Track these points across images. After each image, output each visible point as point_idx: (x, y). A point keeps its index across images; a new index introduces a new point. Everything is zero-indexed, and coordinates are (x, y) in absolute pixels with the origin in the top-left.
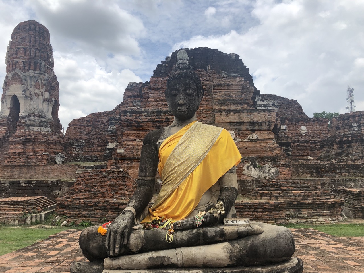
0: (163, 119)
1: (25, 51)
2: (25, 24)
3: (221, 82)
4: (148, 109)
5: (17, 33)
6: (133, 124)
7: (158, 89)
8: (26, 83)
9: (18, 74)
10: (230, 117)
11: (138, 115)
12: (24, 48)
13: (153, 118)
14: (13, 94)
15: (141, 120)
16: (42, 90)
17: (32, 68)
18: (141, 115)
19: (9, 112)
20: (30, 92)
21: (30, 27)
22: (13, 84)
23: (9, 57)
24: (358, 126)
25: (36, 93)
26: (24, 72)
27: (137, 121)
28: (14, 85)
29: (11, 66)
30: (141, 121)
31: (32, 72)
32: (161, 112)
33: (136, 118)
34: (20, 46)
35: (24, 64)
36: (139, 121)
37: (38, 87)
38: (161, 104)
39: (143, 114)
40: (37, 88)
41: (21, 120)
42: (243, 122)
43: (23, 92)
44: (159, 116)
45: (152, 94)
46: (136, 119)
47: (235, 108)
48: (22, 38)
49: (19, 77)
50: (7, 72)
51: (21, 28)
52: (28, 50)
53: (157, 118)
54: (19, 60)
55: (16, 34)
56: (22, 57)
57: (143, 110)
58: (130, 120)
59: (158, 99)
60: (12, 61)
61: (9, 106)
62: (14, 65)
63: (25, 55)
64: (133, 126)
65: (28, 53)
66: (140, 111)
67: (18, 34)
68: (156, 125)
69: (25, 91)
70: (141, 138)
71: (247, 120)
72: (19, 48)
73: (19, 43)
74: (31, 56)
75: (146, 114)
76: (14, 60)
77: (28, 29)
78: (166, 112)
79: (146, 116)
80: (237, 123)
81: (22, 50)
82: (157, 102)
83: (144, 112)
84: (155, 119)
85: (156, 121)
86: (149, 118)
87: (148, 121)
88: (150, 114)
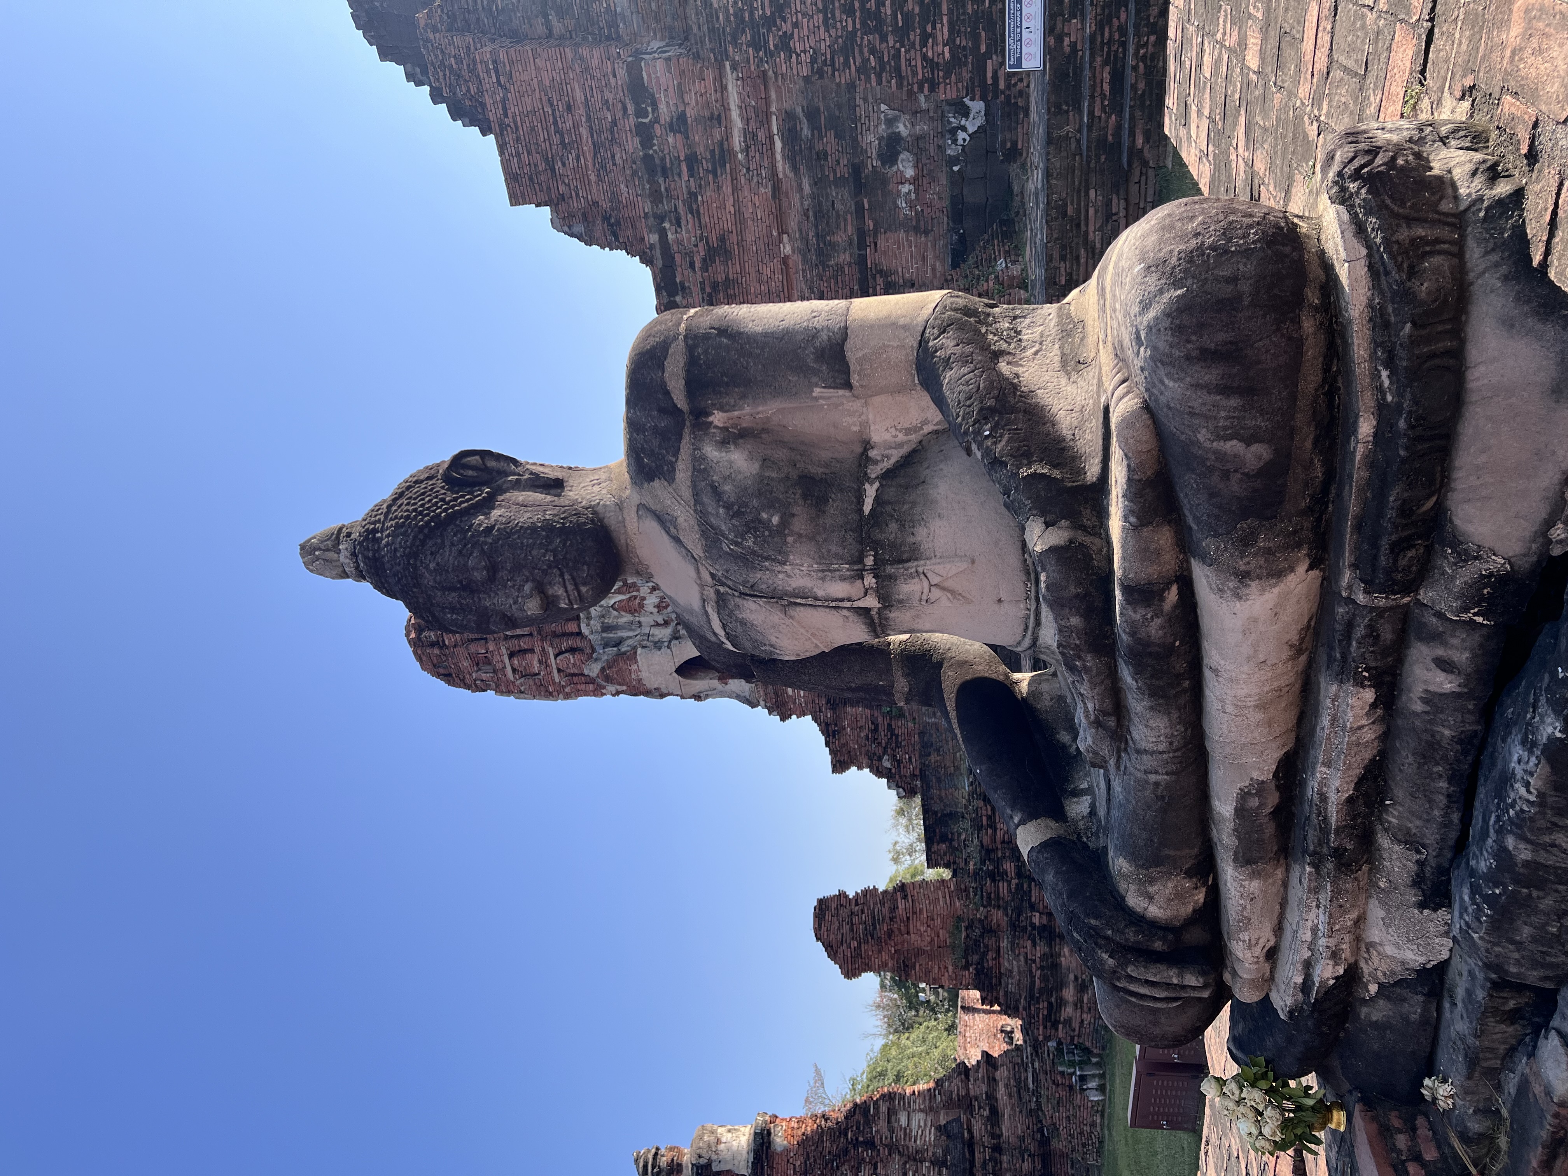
0: (680, 146)
1: (520, 651)
2: (424, 658)
4: (646, 214)
5: (463, 680)
6: (721, 278)
7: (553, 170)
8: (630, 642)
9: (603, 669)
11: (678, 257)
12: (511, 656)
14: (675, 675)
15: (696, 246)
16: (644, 590)
17: (572, 627)
19: (736, 681)
20: (658, 625)
21: (433, 645)
22: (640, 680)
23: (551, 694)
25: (660, 607)
26: (594, 650)
27: (704, 260)
28: (644, 675)
29: (579, 687)
30: (701, 245)
31: (588, 625)
32: (647, 159)
33: (692, 265)
34: (505, 667)
35: (566, 651)
36: (702, 254)
37: (638, 601)
38: (616, 149)
39: (671, 236)
40: (641, 606)
43: (660, 649)
44: (668, 165)
45: (577, 195)
46: (698, 265)
48: (478, 664)
49: (610, 665)
50: (603, 694)
51: (442, 671)
52: (514, 644)
53: (680, 175)
54: (554, 666)
55: (468, 682)
56: (540, 662)
57: (654, 238)
58: (703, 289)
59: (594, 165)
60: (564, 686)
61: (715, 683)
62: (575, 679)
63: (532, 651)
64: (727, 278)
65: (524, 644)
66: (658, 253)
67: (468, 676)
68: (711, 177)
69: (655, 643)
70: (775, 234)
73: (495, 671)
74: (531, 635)
75: (667, 225)
76: (557, 680)
77: (441, 648)
78: (645, 133)
79: (678, 223)
81: (516, 662)
82: (610, 166)
83: (663, 233)
84: (683, 183)
85: (691, 175)
86: (681, 209)
87: (696, 214)
88: (666, 206)
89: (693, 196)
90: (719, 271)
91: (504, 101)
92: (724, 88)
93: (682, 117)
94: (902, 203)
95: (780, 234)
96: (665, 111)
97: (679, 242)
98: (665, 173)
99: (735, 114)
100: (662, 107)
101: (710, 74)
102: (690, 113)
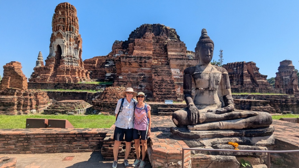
0: (143, 62)
3: (172, 44)
8: (64, 38)
9: (60, 33)
10: (178, 62)
11: (130, 59)
12: (63, 19)
14: (58, 44)
15: (131, 61)
16: (73, 43)
17: (68, 30)
19: (56, 54)
20: (67, 43)
22: (57, 38)
23: (54, 23)
24: (236, 69)
25: (70, 44)
26: (64, 32)
27: (129, 62)
31: (68, 32)
32: (142, 57)
33: (129, 60)
35: (64, 28)
39: (133, 58)
40: (70, 41)
41: (62, 59)
42: (184, 65)
43: (63, 43)
45: (136, 47)
46: (129, 61)
47: (179, 58)
48: (62, 12)
50: (53, 31)
51: (61, 6)
54: (61, 25)
56: (62, 23)
58: (126, 61)
60: (56, 25)
61: (55, 50)
62: (57, 28)
63: (64, 22)
66: (131, 56)
67: (60, 10)
71: (186, 64)
72: (60, 18)
73: (60, 15)
74: (67, 23)
75: (134, 58)
76: (58, 24)
77: (66, 7)
78: (145, 58)
79: (134, 60)
80: (181, 65)
83: (133, 57)
84: (139, 61)
85: (140, 62)
86: (136, 60)
87: (135, 62)
88: (136, 58)
89: (137, 62)
90: (128, 63)
92: (148, 68)
94: (135, 87)
95: (131, 72)
96: (147, 61)
97: (132, 59)
98: (140, 59)
99: (145, 68)
100: (147, 60)
101: (150, 66)
102: (146, 63)
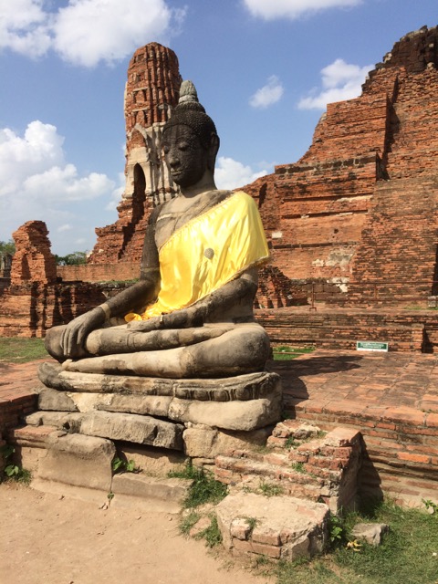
0: (344, 176)
1: (145, 95)
2: (142, 51)
4: (319, 162)
7: (340, 123)
8: (150, 144)
9: (138, 132)
11: (302, 174)
12: (144, 91)
13: (326, 177)
14: (136, 163)
17: (155, 119)
18: (306, 172)
19: (133, 189)
21: (148, 55)
22: (133, 147)
23: (128, 108)
26: (146, 128)
28: (135, 150)
29: (130, 121)
30: (307, 183)
31: (157, 126)
32: (340, 163)
34: (138, 87)
35: (145, 116)
36: (303, 184)
38: (345, 150)
39: (310, 171)
41: (148, 199)
43: (147, 157)
44: (337, 171)
46: (299, 181)
48: (140, 75)
49: (141, 135)
50: (127, 131)
51: (137, 58)
52: (149, 92)
53: (333, 176)
54: (139, 110)
55: (132, 70)
56: (141, 104)
57: (310, 164)
58: (290, 183)
59: (340, 140)
60: (130, 113)
61: (133, 180)
62: (134, 119)
63: (146, 100)
64: (295, 193)
65: (148, 97)
66: (304, 166)
67: (135, 70)
68: (332, 188)
69: (150, 155)
70: (309, 212)
72: (137, 92)
73: (136, 83)
74: (152, 100)
75: (315, 170)
76: (133, 111)
77: (146, 59)
78: (349, 163)
79: (315, 175)
81: (141, 93)
82: (339, 146)
83: (312, 168)
84: (330, 176)
86: (321, 176)
87: (318, 182)
88: (321, 169)
89: (326, 181)
90: (297, 190)
91: (367, 104)
92: (364, 194)
93: (354, 178)
94: (317, 261)
96: (356, 171)
97: (308, 174)
98: (334, 170)
99: (353, 198)
100: (358, 170)
101: (369, 189)
102: (356, 181)
